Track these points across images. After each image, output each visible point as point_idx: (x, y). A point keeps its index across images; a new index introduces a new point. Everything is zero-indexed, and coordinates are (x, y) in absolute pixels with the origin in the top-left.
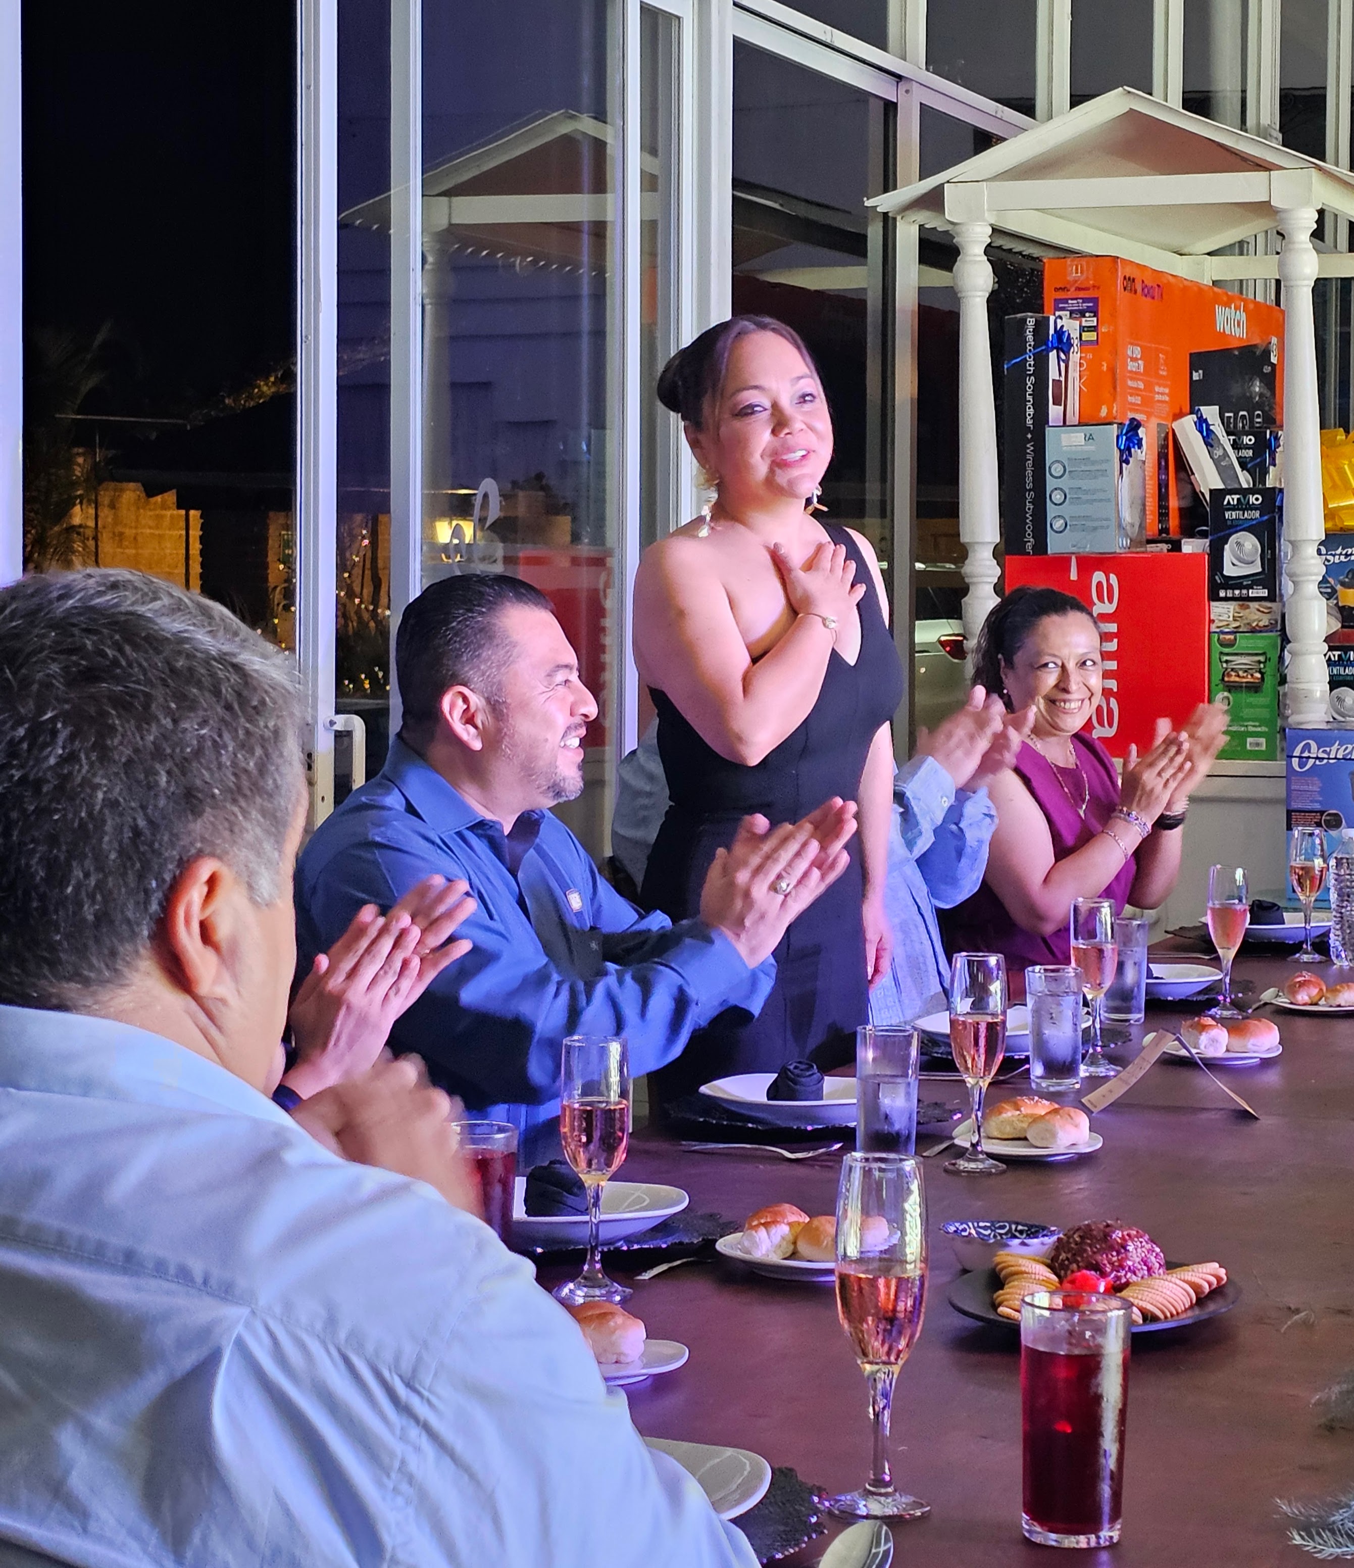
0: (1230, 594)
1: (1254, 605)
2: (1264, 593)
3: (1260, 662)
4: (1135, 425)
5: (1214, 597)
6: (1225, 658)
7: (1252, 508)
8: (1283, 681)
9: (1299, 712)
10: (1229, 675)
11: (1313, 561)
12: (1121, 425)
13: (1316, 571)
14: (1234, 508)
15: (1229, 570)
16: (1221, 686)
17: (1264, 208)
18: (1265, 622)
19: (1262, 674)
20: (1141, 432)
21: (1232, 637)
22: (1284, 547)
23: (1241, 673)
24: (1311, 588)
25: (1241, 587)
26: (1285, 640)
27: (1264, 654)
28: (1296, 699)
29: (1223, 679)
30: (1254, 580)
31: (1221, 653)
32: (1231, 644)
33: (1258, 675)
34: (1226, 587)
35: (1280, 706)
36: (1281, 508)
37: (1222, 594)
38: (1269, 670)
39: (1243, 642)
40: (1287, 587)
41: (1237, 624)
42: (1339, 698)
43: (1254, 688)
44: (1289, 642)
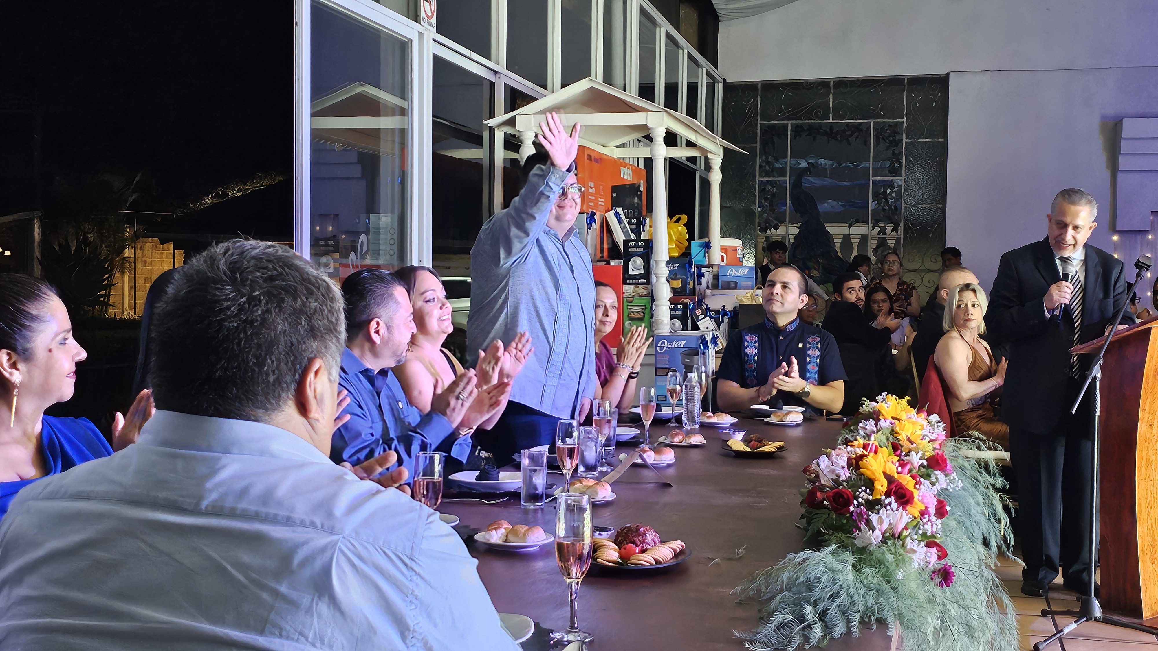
0: (631, 281)
1: (641, 286)
2: (645, 281)
3: (643, 309)
4: (593, 214)
5: (625, 283)
6: (629, 307)
7: (640, 247)
8: (652, 316)
9: (659, 329)
10: (631, 314)
11: (664, 269)
12: (587, 214)
13: (665, 272)
14: (633, 247)
15: (631, 272)
16: (627, 319)
17: (645, 127)
18: (645, 293)
19: (644, 313)
20: (595, 217)
21: (632, 299)
22: (653, 263)
23: (635, 314)
24: (663, 280)
25: (635, 279)
26: (653, 300)
27: (645, 306)
28: (657, 324)
29: (628, 316)
30: (641, 276)
31: (628, 305)
32: (631, 302)
33: (643, 314)
34: (629, 279)
35: (650, 327)
36: (652, 247)
37: (628, 281)
38: (647, 311)
39: (636, 301)
40: (654, 279)
41: (634, 294)
42: (673, 324)
43: (641, 319)
44: (655, 301)
